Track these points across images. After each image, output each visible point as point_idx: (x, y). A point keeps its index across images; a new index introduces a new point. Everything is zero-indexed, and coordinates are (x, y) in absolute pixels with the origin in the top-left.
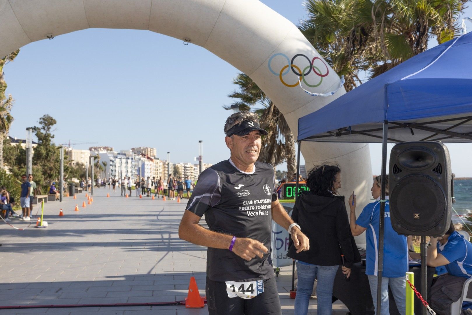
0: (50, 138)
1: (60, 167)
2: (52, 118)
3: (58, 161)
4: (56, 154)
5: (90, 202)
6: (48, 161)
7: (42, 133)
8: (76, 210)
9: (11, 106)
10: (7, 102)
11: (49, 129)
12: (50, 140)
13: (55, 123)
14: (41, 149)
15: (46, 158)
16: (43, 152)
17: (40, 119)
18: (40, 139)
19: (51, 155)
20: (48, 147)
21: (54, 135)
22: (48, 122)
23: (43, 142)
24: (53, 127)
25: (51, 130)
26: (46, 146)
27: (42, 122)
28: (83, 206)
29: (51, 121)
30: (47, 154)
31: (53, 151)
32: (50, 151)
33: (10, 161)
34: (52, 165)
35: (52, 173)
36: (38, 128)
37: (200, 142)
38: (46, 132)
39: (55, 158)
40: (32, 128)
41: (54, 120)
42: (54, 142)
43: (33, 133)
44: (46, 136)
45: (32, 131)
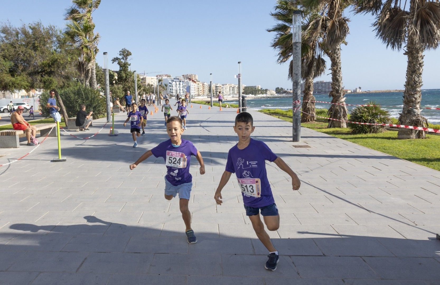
0: (128, 66)
1: (135, 86)
2: (128, 50)
3: (133, 82)
4: (132, 77)
6: (128, 82)
7: (122, 62)
9: (98, 42)
10: (96, 38)
11: (126, 58)
12: (128, 67)
13: (131, 55)
14: (122, 73)
15: (126, 79)
16: (124, 75)
17: (120, 52)
18: (121, 67)
19: (129, 77)
20: (126, 72)
21: (130, 64)
22: (126, 54)
23: (122, 69)
24: (129, 57)
25: (128, 59)
26: (125, 71)
27: (121, 54)
29: (127, 53)
30: (126, 77)
31: (130, 75)
32: (127, 75)
33: (101, 82)
34: (130, 85)
36: (119, 59)
37: (239, 63)
38: (125, 61)
39: (132, 80)
40: (115, 58)
41: (130, 53)
42: (130, 69)
43: (116, 63)
44: (125, 64)
45: (115, 61)
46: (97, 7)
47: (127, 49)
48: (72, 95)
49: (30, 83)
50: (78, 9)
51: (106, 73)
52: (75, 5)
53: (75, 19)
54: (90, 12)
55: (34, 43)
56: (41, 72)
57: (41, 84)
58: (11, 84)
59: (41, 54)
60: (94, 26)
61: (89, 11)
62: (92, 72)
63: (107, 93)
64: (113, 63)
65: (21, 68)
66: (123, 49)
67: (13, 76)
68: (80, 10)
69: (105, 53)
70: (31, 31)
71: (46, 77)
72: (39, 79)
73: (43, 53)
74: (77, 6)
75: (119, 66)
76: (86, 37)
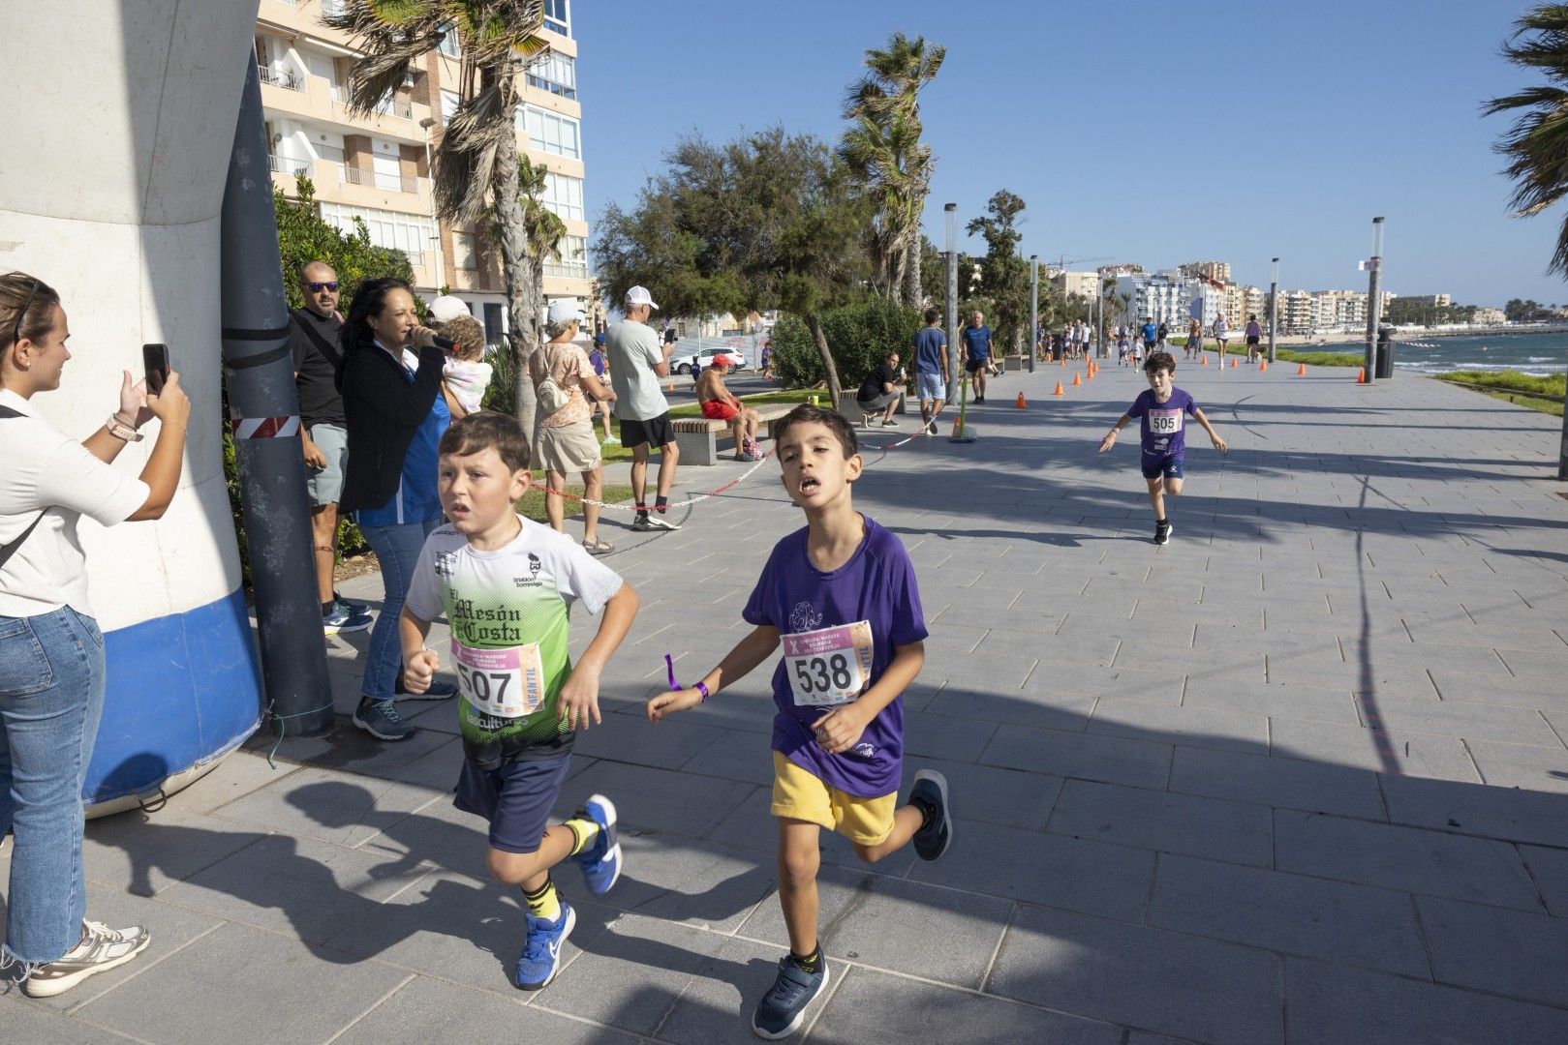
0: (1014, 241)
1: (1031, 299)
2: (1015, 196)
3: (1028, 287)
4: (1022, 275)
5: (1092, 375)
6: (1011, 288)
7: (996, 231)
8: (1057, 392)
11: (1010, 220)
12: (1013, 245)
13: (1022, 208)
14: (996, 263)
15: (1004, 282)
16: (1000, 269)
17: (990, 202)
18: (993, 244)
19: (1015, 275)
20: (1008, 260)
21: (1021, 235)
22: (1007, 206)
23: (998, 248)
24: (1018, 216)
25: (1014, 223)
26: (1006, 257)
27: (993, 207)
28: (1076, 382)
29: (1009, 203)
30: (1007, 274)
31: (1019, 268)
32: (1011, 267)
33: (936, 291)
34: (1016, 296)
35: (1017, 313)
36: (989, 221)
37: (1376, 220)
38: (1005, 228)
39: (1023, 282)
40: (976, 221)
41: (1021, 201)
42: (1021, 251)
43: (979, 234)
44: (1005, 237)
45: (976, 229)
46: (934, 74)
47: (1012, 193)
48: (854, 328)
49: (746, 295)
50: (881, 85)
51: (951, 264)
52: (873, 73)
53: (871, 114)
54: (913, 91)
55: (764, 188)
56: (778, 263)
57: (776, 296)
58: (698, 296)
59: (780, 217)
60: (920, 130)
61: (911, 88)
62: (910, 263)
63: (951, 321)
64: (970, 234)
65: (726, 255)
66: (998, 194)
67: (705, 275)
68: (885, 87)
69: (949, 207)
70: (753, 155)
71: (792, 277)
72: (772, 283)
73: (784, 212)
74: (877, 76)
75: (987, 243)
76: (897, 163)
